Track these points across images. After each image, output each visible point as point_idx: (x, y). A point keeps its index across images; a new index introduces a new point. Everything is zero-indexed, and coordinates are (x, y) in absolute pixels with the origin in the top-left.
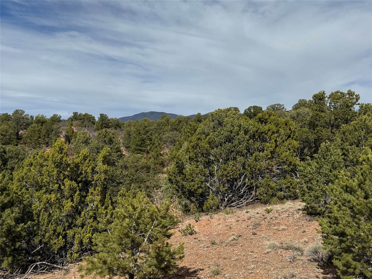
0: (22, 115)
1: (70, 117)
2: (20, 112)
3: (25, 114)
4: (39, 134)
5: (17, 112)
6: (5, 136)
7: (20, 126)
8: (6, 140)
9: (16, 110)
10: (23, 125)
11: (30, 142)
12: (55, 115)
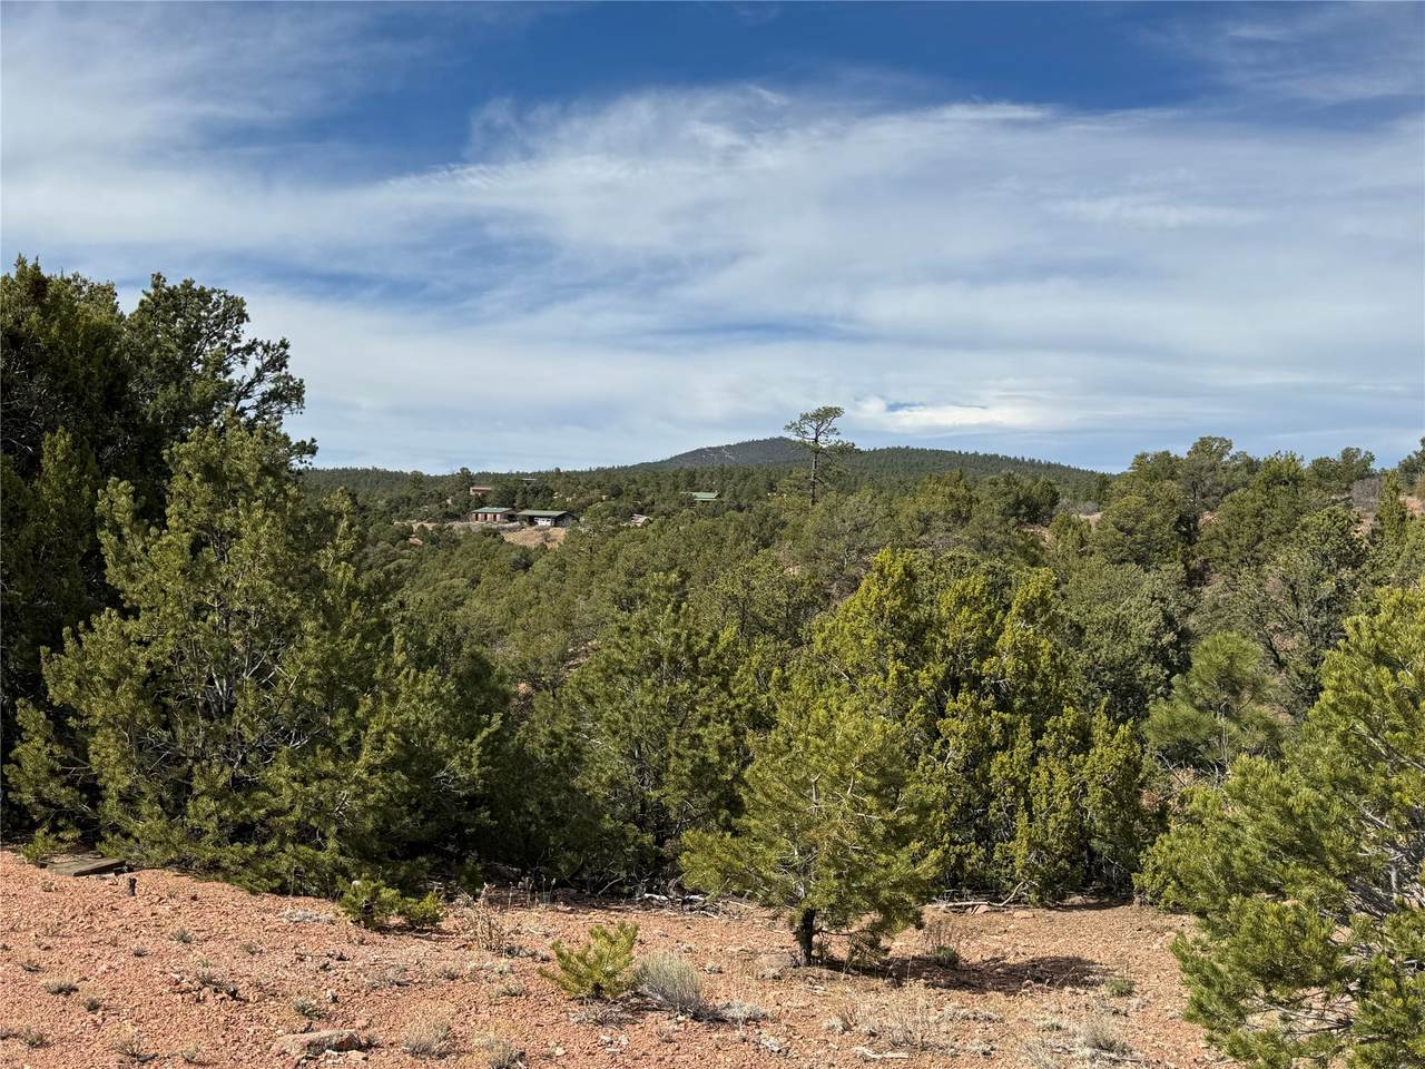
0: (1221, 456)
1: (1409, 457)
2: (1214, 448)
3: (1232, 452)
4: (1259, 525)
5: (1204, 446)
6: (1130, 532)
7: (1204, 496)
8: (1132, 547)
9: (1202, 439)
10: (1213, 495)
11: (1222, 554)
12: (1348, 450)
